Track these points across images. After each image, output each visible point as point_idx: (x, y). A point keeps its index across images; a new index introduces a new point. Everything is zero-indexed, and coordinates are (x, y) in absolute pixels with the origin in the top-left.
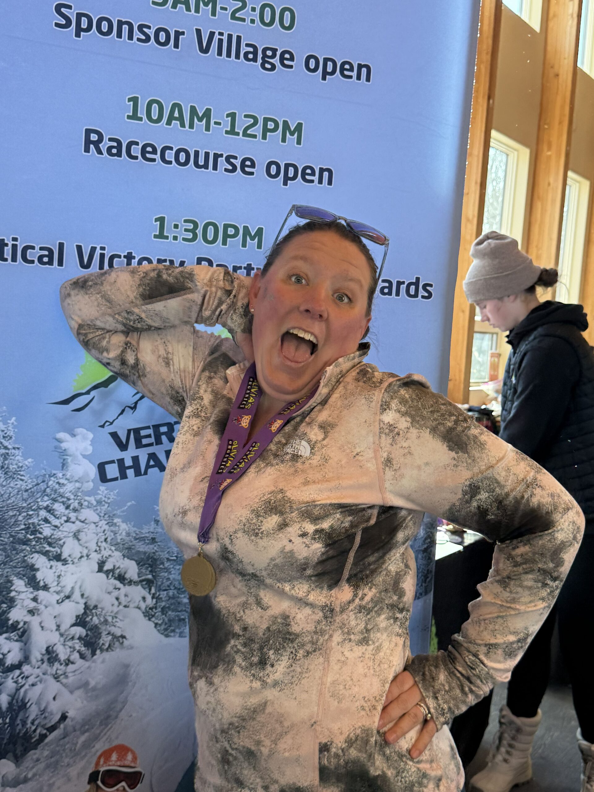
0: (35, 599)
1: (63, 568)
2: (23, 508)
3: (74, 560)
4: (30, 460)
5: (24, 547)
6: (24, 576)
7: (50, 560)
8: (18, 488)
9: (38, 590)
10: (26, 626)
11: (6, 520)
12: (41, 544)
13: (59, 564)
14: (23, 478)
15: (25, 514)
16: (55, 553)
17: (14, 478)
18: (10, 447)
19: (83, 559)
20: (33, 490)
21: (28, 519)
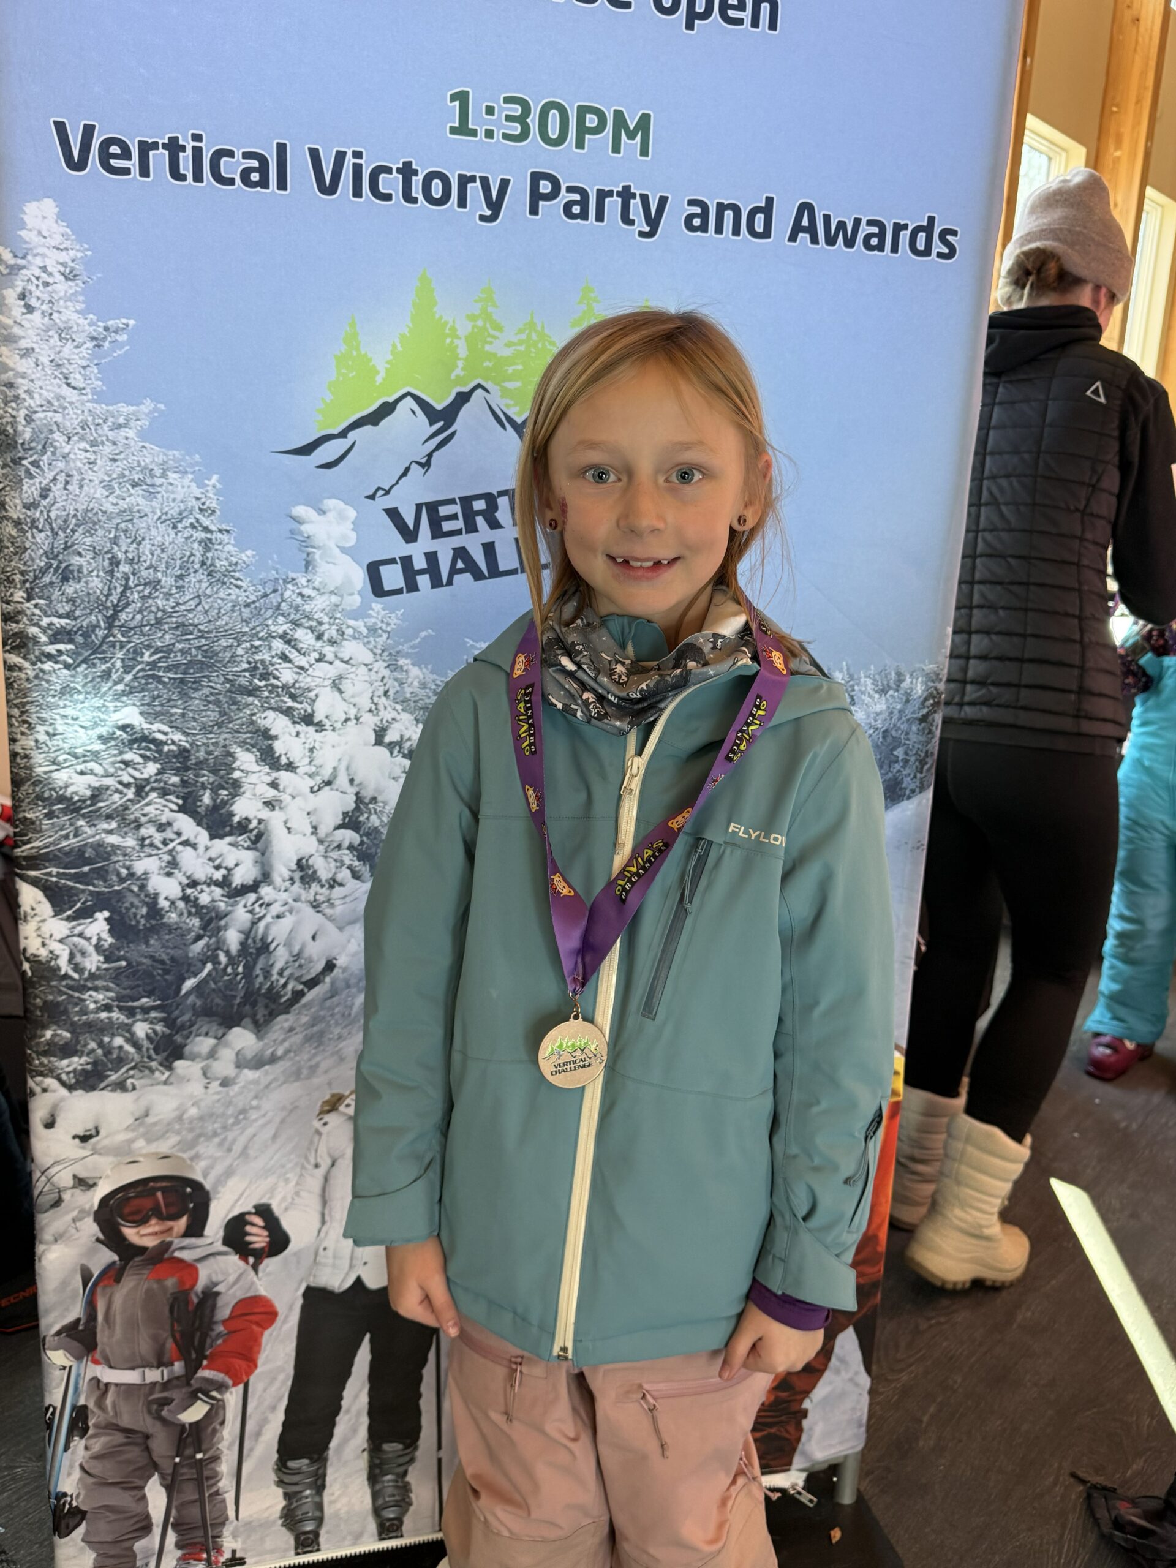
0: (274, 785)
1: (319, 736)
2: (244, 634)
3: (336, 725)
4: (249, 553)
5: (251, 699)
6: (253, 746)
7: (294, 723)
8: (232, 601)
9: (278, 770)
10: (262, 827)
11: (217, 654)
12: (278, 696)
13: (311, 729)
14: (239, 583)
15: (248, 645)
16: (302, 712)
17: (224, 583)
18: (213, 528)
19: (349, 723)
20: (257, 604)
21: (253, 653)
